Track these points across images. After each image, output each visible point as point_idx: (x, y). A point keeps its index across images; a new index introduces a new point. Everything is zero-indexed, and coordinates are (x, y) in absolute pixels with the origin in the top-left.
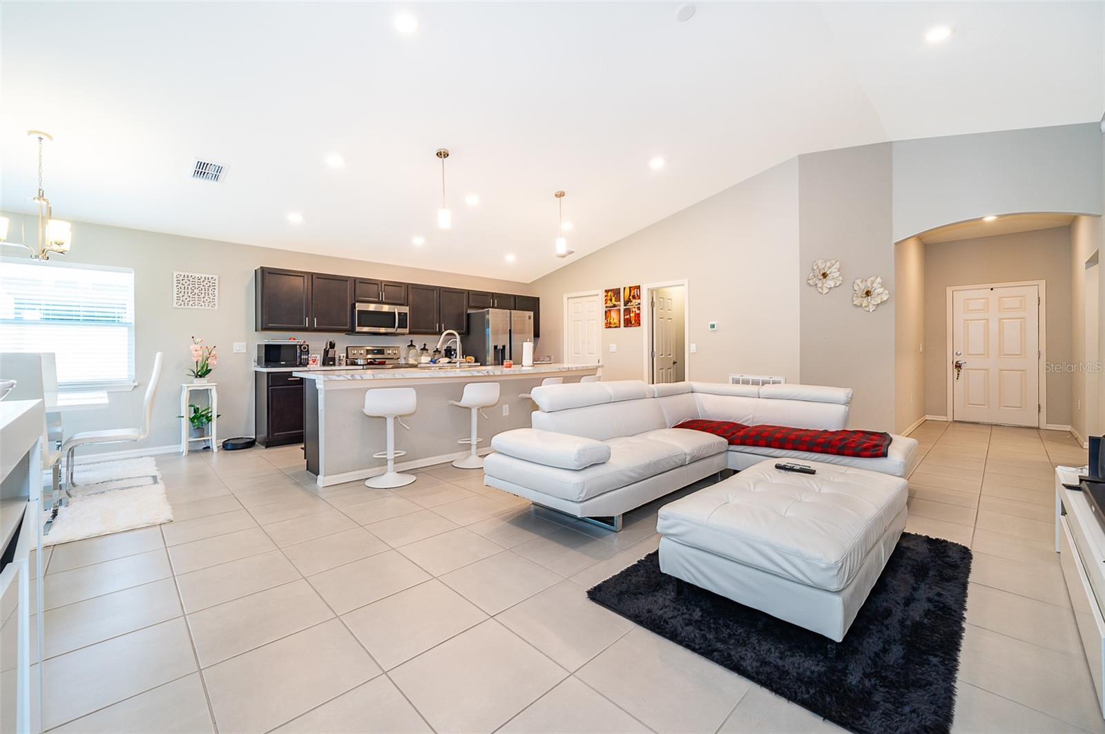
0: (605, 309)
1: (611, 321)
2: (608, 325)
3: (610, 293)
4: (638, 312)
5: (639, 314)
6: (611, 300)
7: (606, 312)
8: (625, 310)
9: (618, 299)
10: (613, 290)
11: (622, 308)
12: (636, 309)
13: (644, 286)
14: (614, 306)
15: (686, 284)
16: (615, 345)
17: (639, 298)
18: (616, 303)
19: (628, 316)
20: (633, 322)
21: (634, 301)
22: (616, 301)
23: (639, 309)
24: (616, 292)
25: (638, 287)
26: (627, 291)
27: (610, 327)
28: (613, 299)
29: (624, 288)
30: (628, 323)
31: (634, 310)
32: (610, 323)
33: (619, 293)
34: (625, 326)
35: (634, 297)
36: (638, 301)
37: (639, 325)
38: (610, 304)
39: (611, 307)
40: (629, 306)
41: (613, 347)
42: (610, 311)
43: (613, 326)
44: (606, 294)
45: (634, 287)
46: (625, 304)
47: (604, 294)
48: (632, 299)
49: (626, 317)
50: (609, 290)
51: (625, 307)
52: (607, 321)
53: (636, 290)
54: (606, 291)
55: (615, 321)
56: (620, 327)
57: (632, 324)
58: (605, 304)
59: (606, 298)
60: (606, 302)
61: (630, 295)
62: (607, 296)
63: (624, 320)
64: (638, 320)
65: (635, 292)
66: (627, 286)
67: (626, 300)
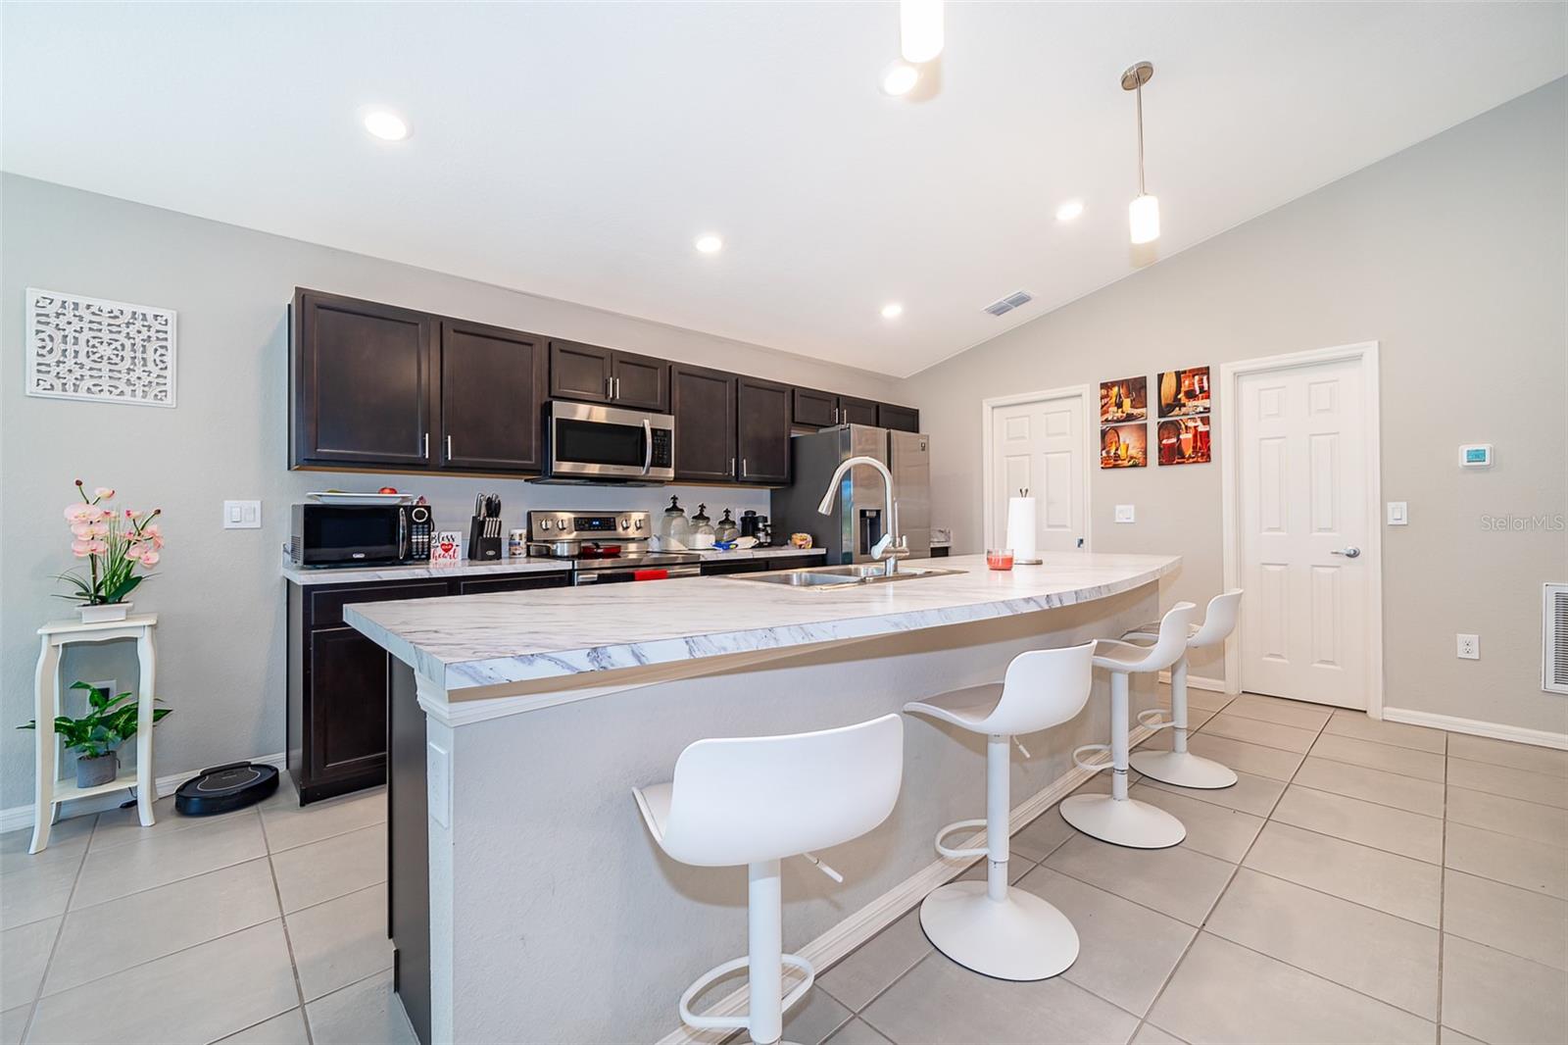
0: (1099, 427)
1: (1122, 452)
2: (1111, 462)
3: (1116, 389)
4: (1202, 428)
5: (1207, 434)
6: (1119, 405)
7: (1104, 434)
8: (1162, 427)
9: (1140, 400)
10: (1127, 381)
11: (1153, 420)
12: (1199, 423)
13: (1223, 366)
14: (1130, 417)
15: (1370, 350)
16: (1132, 506)
17: (1208, 397)
18: (1135, 412)
19: (1174, 440)
20: (1188, 452)
21: (1191, 403)
22: (1133, 407)
23: (1206, 421)
24: (1136, 388)
25: (1206, 371)
26: (1170, 384)
27: (1115, 466)
28: (1127, 403)
29: (1161, 377)
30: (1170, 455)
31: (1191, 424)
32: (1117, 457)
33: (1144, 387)
34: (1161, 464)
35: (1191, 395)
36: (1204, 403)
37: (1208, 460)
38: (1114, 413)
39: (1118, 421)
40: (1175, 416)
41: (1125, 513)
42: (1116, 430)
43: (1126, 463)
44: (1104, 392)
45: (1190, 371)
46: (1163, 411)
47: (1099, 392)
48: (1184, 400)
49: (1164, 442)
50: (1114, 384)
51: (1163, 420)
52: (1108, 452)
53: (1197, 378)
54: (1104, 386)
55: (1132, 452)
56: (1146, 466)
57: (1183, 457)
58: (1102, 414)
59: (1106, 400)
60: (1104, 410)
61: (1178, 391)
62: (1107, 396)
63: (1160, 450)
64: (1203, 448)
65: (1193, 384)
66: (1169, 370)
67: (1164, 402)
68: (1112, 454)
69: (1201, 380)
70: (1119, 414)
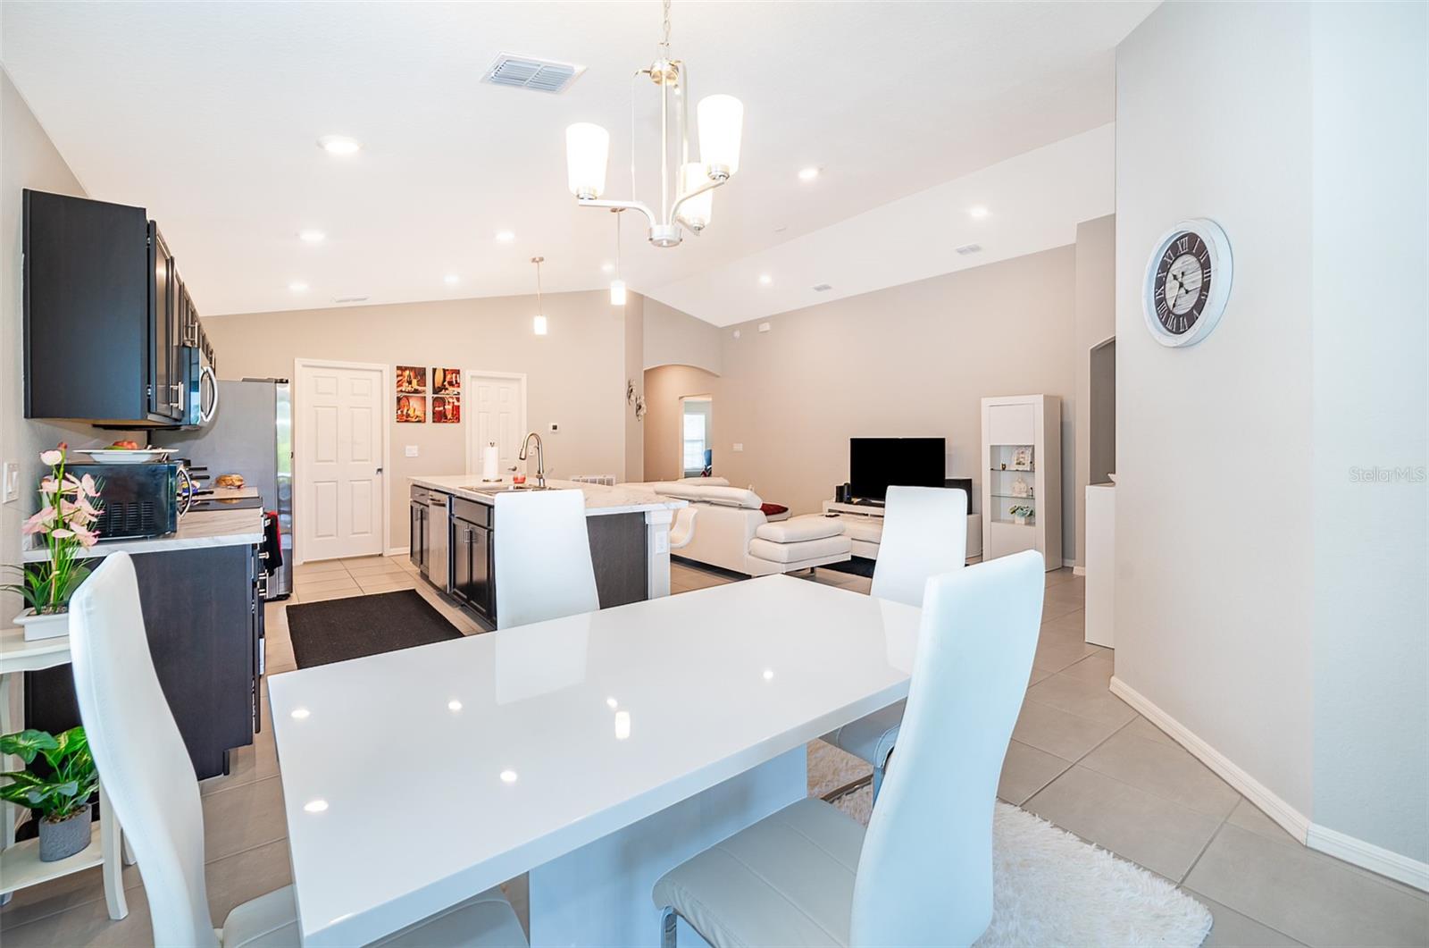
1: (411, 412)
2: (404, 418)
3: (407, 372)
4: (456, 404)
5: (458, 408)
6: (410, 383)
7: (399, 399)
8: (435, 400)
9: (422, 382)
10: (415, 368)
11: (429, 395)
12: (455, 400)
13: (467, 371)
14: (416, 391)
15: (524, 378)
16: (416, 447)
17: (459, 387)
18: (420, 388)
19: (441, 408)
20: (449, 416)
21: (451, 389)
22: (418, 385)
23: (458, 400)
24: (420, 373)
25: (458, 372)
26: (439, 376)
27: (406, 421)
28: (415, 382)
29: (434, 370)
30: (439, 417)
31: (451, 400)
32: (408, 415)
33: (425, 374)
34: (434, 422)
35: (451, 384)
36: (456, 390)
37: (459, 421)
38: (405, 387)
39: (409, 392)
40: (442, 394)
41: (412, 450)
42: (407, 398)
43: (413, 420)
44: (400, 372)
45: (451, 370)
46: (436, 390)
47: (395, 372)
48: (447, 386)
49: (437, 409)
50: (406, 368)
51: (436, 396)
52: (402, 412)
53: (454, 375)
54: (399, 368)
55: (418, 413)
56: (425, 422)
57: (446, 418)
58: (398, 387)
59: (400, 378)
60: (399, 384)
61: (444, 381)
62: (401, 375)
63: (434, 413)
64: (456, 416)
65: (450, 378)
66: (440, 367)
67: (436, 386)
68: (405, 413)
69: (456, 377)
70: (409, 389)
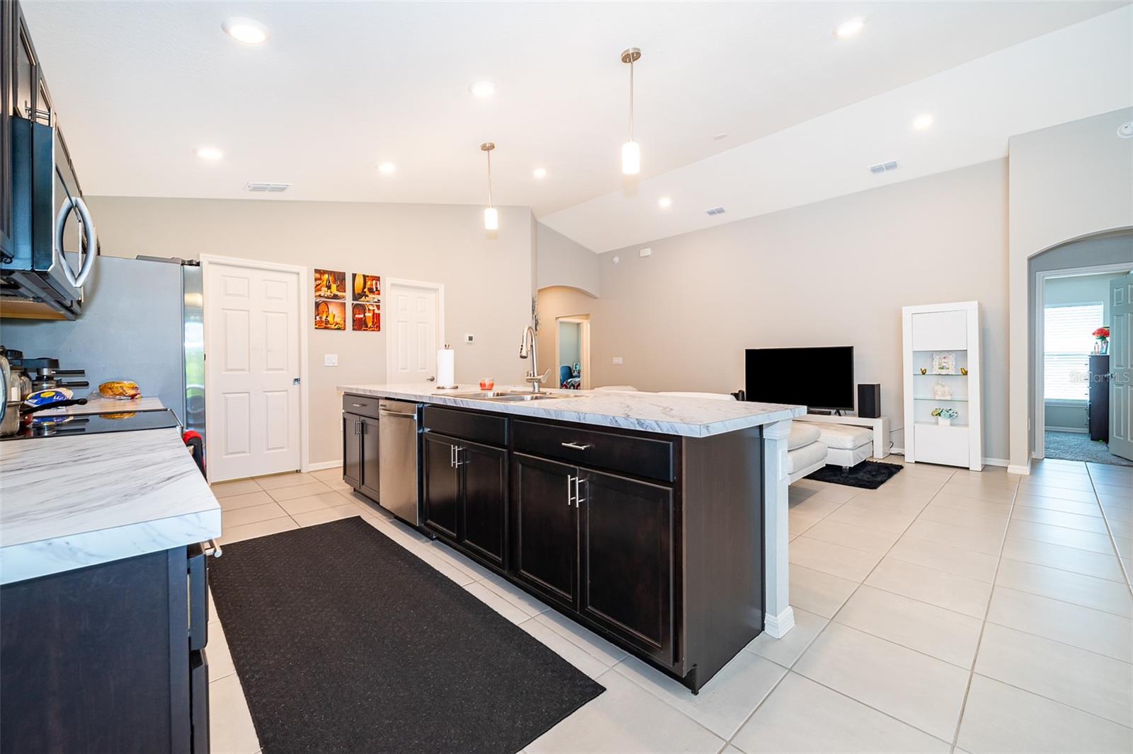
0: (313, 300)
1: (330, 319)
2: (323, 325)
3: (326, 276)
4: (376, 311)
5: (378, 315)
6: (329, 287)
7: (317, 305)
8: (355, 307)
9: (342, 287)
10: (334, 272)
11: (349, 301)
12: (375, 308)
13: (387, 278)
14: (335, 297)
15: (442, 288)
16: (336, 355)
17: (379, 294)
18: (339, 294)
19: (362, 316)
20: (370, 324)
21: (371, 296)
22: (338, 290)
23: (378, 307)
24: (339, 278)
25: (378, 279)
26: (359, 281)
27: (326, 328)
28: (334, 287)
29: (354, 276)
30: (359, 325)
31: (371, 308)
32: (327, 322)
33: (344, 279)
34: (354, 329)
35: (371, 290)
36: (376, 297)
37: (379, 330)
38: (324, 292)
39: (328, 298)
40: (362, 301)
41: (331, 359)
42: (326, 303)
43: (333, 326)
44: (318, 276)
45: (371, 277)
46: (356, 297)
47: (313, 275)
48: (367, 293)
49: (357, 316)
50: (325, 272)
51: (355, 302)
52: (321, 318)
53: (374, 282)
54: (317, 271)
55: (338, 320)
56: (344, 329)
57: (367, 327)
58: (316, 291)
59: (319, 282)
60: (318, 288)
61: (364, 287)
62: (320, 279)
63: (354, 321)
65: (370, 285)
66: (360, 272)
67: (356, 292)
68: (324, 319)
69: (376, 283)
70: (329, 293)
